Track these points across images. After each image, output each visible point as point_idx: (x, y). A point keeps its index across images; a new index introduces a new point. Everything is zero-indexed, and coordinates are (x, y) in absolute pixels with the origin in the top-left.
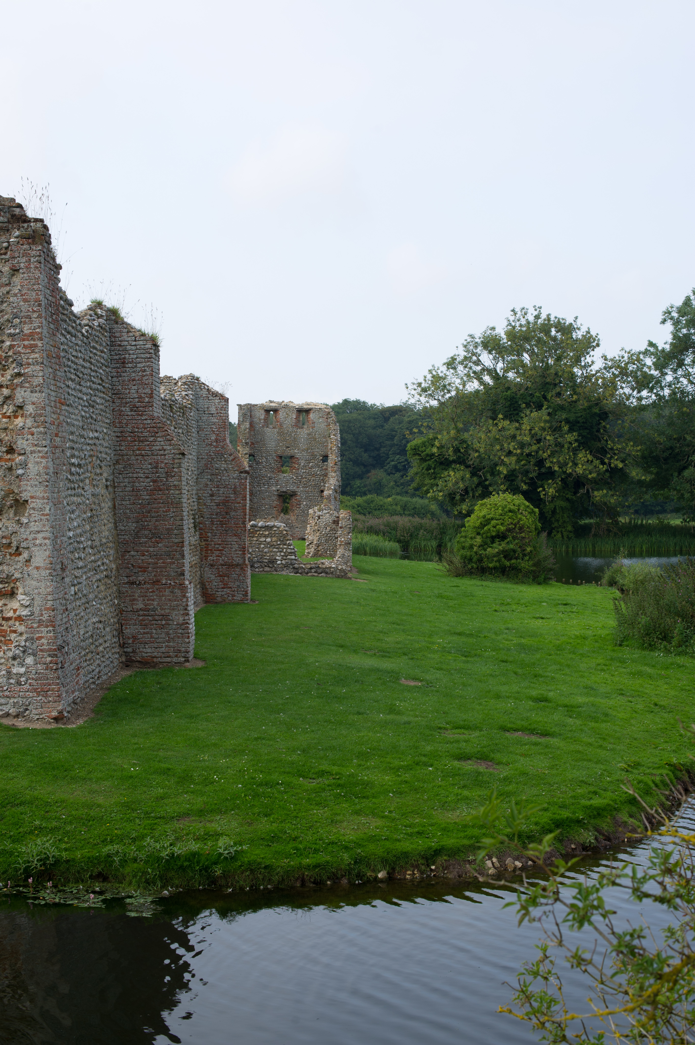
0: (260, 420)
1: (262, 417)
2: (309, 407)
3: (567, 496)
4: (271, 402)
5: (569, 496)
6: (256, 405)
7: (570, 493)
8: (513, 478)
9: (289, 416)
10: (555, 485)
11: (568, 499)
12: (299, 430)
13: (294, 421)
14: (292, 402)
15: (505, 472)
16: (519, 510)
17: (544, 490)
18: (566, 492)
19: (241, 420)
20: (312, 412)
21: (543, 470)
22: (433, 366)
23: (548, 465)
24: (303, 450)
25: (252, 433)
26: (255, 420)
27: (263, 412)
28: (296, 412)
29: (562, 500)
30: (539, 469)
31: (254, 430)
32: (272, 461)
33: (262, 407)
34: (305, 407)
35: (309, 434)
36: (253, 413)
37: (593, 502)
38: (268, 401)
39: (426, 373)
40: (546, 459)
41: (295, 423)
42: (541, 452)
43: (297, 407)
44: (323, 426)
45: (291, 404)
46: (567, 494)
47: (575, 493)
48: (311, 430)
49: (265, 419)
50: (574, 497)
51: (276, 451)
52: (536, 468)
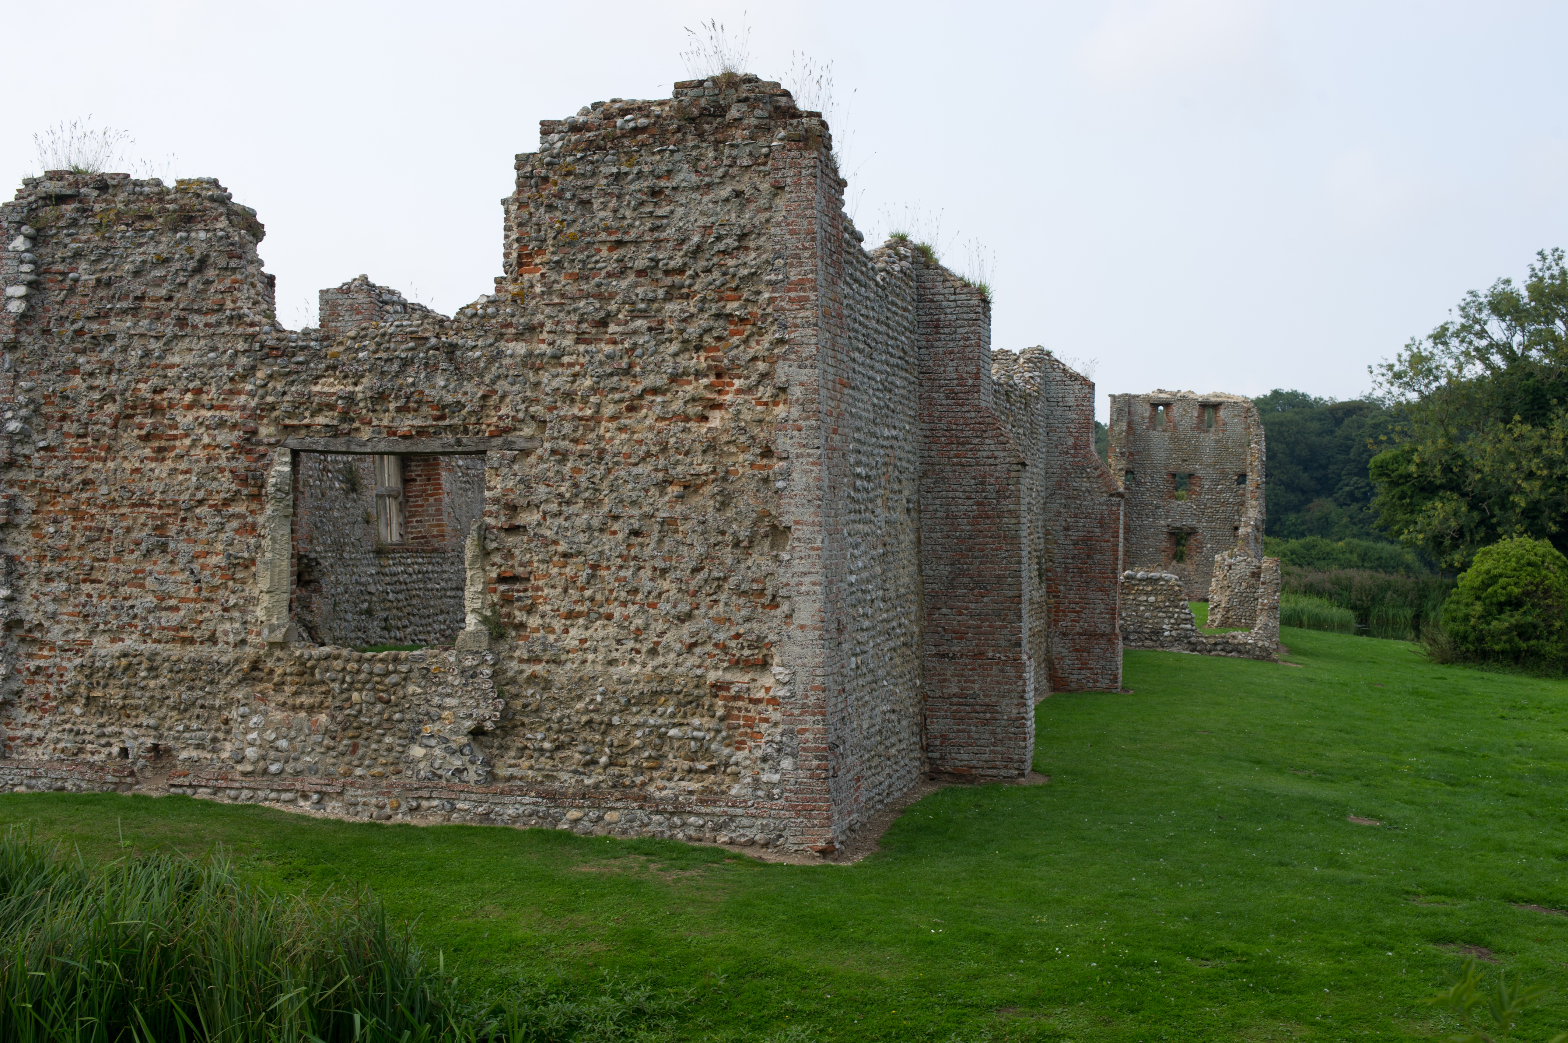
0: (1143, 418)
1: (1147, 414)
2: (1219, 399)
4: (1160, 391)
6: (1138, 396)
8: (1536, 514)
9: (1189, 412)
12: (1202, 435)
13: (1195, 421)
14: (1193, 392)
15: (1523, 504)
16: (1543, 562)
19: (1115, 418)
20: (1223, 407)
22: (1412, 339)
24: (1207, 466)
25: (1131, 438)
26: (1136, 418)
27: (1147, 407)
28: (1198, 407)
31: (1134, 434)
32: (1160, 481)
33: (1147, 399)
34: (1213, 399)
35: (1217, 441)
36: (1132, 409)
38: (1155, 389)
39: (1402, 350)
41: (1197, 424)
43: (1200, 399)
44: (1239, 429)
45: (1191, 396)
48: (1221, 435)
49: (1150, 418)
51: (1166, 467)
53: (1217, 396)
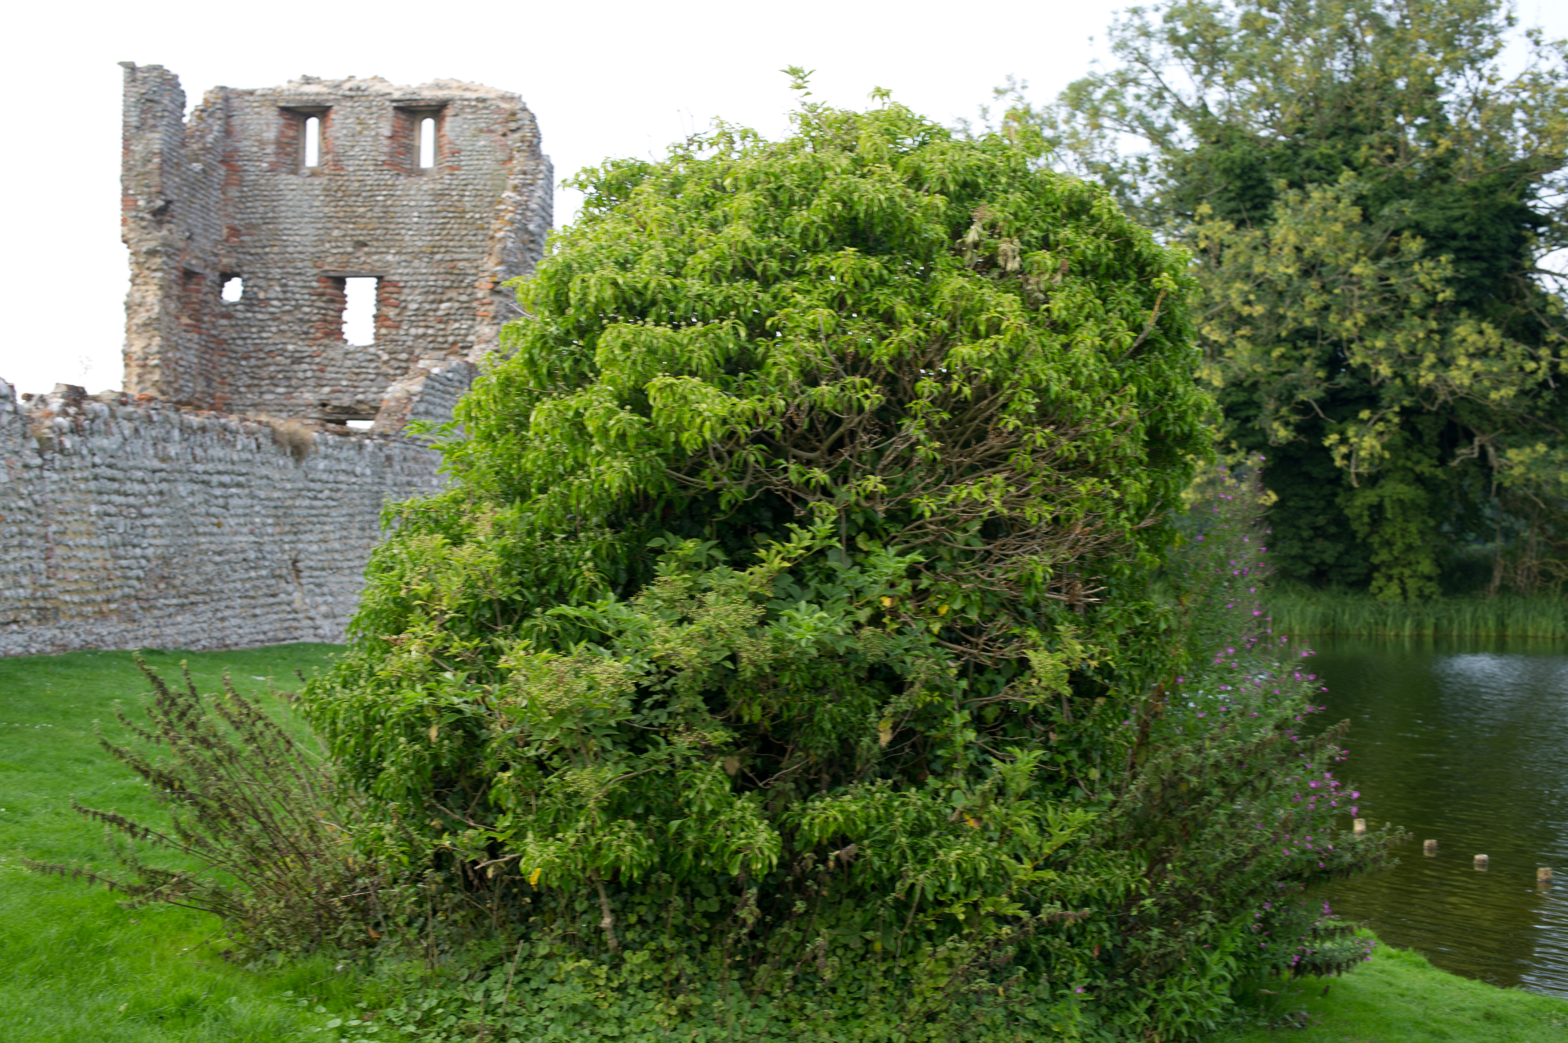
0: (262, 143)
1: (271, 134)
2: (442, 94)
3: (1418, 469)
4: (307, 80)
5: (1425, 468)
6: (251, 93)
7: (1426, 461)
8: (1252, 412)
9: (368, 128)
10: (1380, 427)
11: (1419, 479)
12: (402, 180)
13: (385, 145)
14: (382, 80)
15: (1218, 382)
17: (1344, 441)
18: (1416, 456)
20: (449, 111)
21: (1343, 380)
23: (1356, 361)
24: (416, 255)
25: (234, 192)
26: (247, 146)
27: (271, 115)
28: (390, 113)
29: (1402, 481)
30: (1330, 378)
31: (241, 183)
32: (303, 296)
33: (270, 98)
34: (427, 94)
35: (438, 196)
36: (236, 122)
37: (1500, 486)
38: (297, 77)
40: (1351, 341)
41: (391, 155)
42: (1333, 318)
43: (397, 95)
44: (489, 164)
45: (378, 88)
46: (1418, 462)
47: (1442, 462)
48: (447, 179)
49: (280, 143)
50: (1440, 473)
51: (317, 259)
52: (1321, 374)
53: (439, 87)
